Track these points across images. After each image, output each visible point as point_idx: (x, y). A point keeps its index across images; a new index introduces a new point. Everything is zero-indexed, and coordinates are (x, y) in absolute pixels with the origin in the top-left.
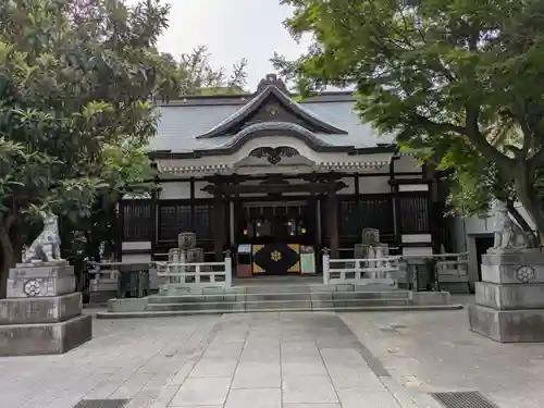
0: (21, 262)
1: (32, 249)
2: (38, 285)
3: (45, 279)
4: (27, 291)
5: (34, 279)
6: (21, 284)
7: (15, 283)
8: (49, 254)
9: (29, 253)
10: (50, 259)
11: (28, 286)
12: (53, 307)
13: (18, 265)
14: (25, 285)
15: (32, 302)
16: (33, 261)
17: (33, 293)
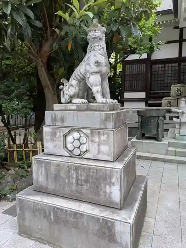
0: (60, 102)
1: (73, 81)
2: (84, 139)
3: (94, 131)
4: (70, 147)
5: (78, 131)
6: (60, 134)
7: (54, 134)
8: (96, 89)
9: (70, 88)
10: (99, 98)
11: (70, 139)
12: (111, 184)
13: (56, 106)
14: (65, 136)
15: (77, 169)
16: (76, 101)
17: (77, 152)
